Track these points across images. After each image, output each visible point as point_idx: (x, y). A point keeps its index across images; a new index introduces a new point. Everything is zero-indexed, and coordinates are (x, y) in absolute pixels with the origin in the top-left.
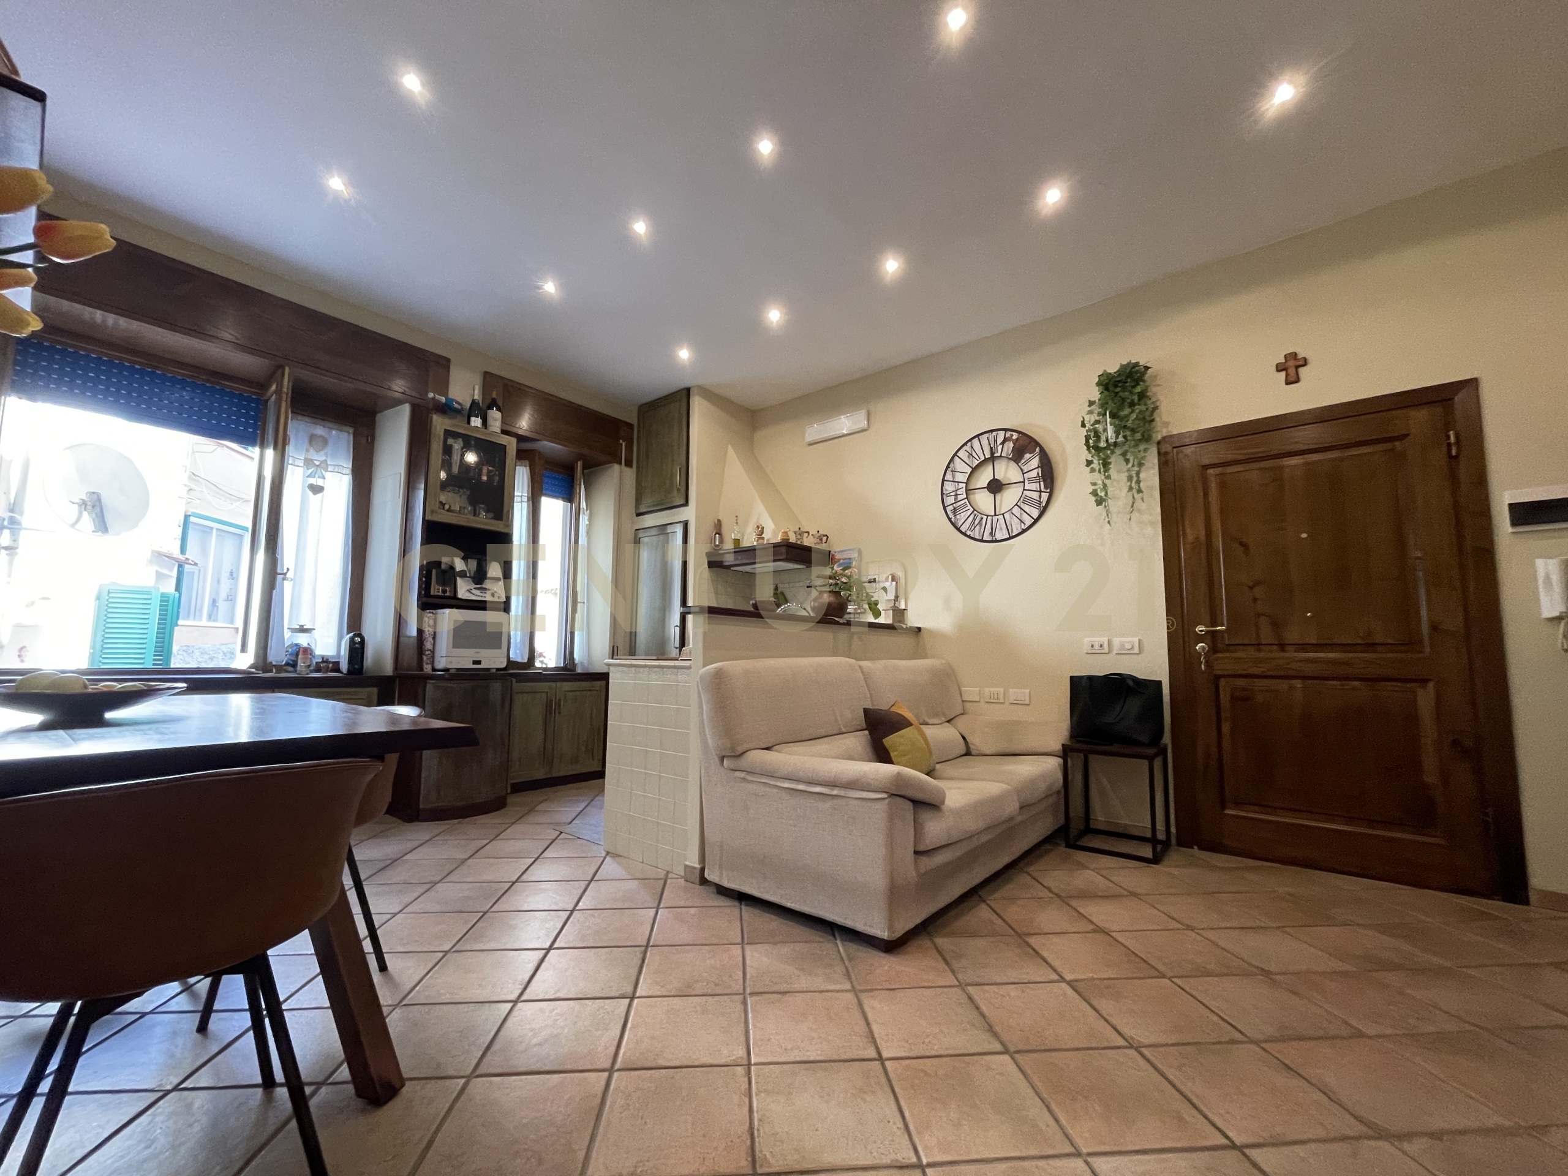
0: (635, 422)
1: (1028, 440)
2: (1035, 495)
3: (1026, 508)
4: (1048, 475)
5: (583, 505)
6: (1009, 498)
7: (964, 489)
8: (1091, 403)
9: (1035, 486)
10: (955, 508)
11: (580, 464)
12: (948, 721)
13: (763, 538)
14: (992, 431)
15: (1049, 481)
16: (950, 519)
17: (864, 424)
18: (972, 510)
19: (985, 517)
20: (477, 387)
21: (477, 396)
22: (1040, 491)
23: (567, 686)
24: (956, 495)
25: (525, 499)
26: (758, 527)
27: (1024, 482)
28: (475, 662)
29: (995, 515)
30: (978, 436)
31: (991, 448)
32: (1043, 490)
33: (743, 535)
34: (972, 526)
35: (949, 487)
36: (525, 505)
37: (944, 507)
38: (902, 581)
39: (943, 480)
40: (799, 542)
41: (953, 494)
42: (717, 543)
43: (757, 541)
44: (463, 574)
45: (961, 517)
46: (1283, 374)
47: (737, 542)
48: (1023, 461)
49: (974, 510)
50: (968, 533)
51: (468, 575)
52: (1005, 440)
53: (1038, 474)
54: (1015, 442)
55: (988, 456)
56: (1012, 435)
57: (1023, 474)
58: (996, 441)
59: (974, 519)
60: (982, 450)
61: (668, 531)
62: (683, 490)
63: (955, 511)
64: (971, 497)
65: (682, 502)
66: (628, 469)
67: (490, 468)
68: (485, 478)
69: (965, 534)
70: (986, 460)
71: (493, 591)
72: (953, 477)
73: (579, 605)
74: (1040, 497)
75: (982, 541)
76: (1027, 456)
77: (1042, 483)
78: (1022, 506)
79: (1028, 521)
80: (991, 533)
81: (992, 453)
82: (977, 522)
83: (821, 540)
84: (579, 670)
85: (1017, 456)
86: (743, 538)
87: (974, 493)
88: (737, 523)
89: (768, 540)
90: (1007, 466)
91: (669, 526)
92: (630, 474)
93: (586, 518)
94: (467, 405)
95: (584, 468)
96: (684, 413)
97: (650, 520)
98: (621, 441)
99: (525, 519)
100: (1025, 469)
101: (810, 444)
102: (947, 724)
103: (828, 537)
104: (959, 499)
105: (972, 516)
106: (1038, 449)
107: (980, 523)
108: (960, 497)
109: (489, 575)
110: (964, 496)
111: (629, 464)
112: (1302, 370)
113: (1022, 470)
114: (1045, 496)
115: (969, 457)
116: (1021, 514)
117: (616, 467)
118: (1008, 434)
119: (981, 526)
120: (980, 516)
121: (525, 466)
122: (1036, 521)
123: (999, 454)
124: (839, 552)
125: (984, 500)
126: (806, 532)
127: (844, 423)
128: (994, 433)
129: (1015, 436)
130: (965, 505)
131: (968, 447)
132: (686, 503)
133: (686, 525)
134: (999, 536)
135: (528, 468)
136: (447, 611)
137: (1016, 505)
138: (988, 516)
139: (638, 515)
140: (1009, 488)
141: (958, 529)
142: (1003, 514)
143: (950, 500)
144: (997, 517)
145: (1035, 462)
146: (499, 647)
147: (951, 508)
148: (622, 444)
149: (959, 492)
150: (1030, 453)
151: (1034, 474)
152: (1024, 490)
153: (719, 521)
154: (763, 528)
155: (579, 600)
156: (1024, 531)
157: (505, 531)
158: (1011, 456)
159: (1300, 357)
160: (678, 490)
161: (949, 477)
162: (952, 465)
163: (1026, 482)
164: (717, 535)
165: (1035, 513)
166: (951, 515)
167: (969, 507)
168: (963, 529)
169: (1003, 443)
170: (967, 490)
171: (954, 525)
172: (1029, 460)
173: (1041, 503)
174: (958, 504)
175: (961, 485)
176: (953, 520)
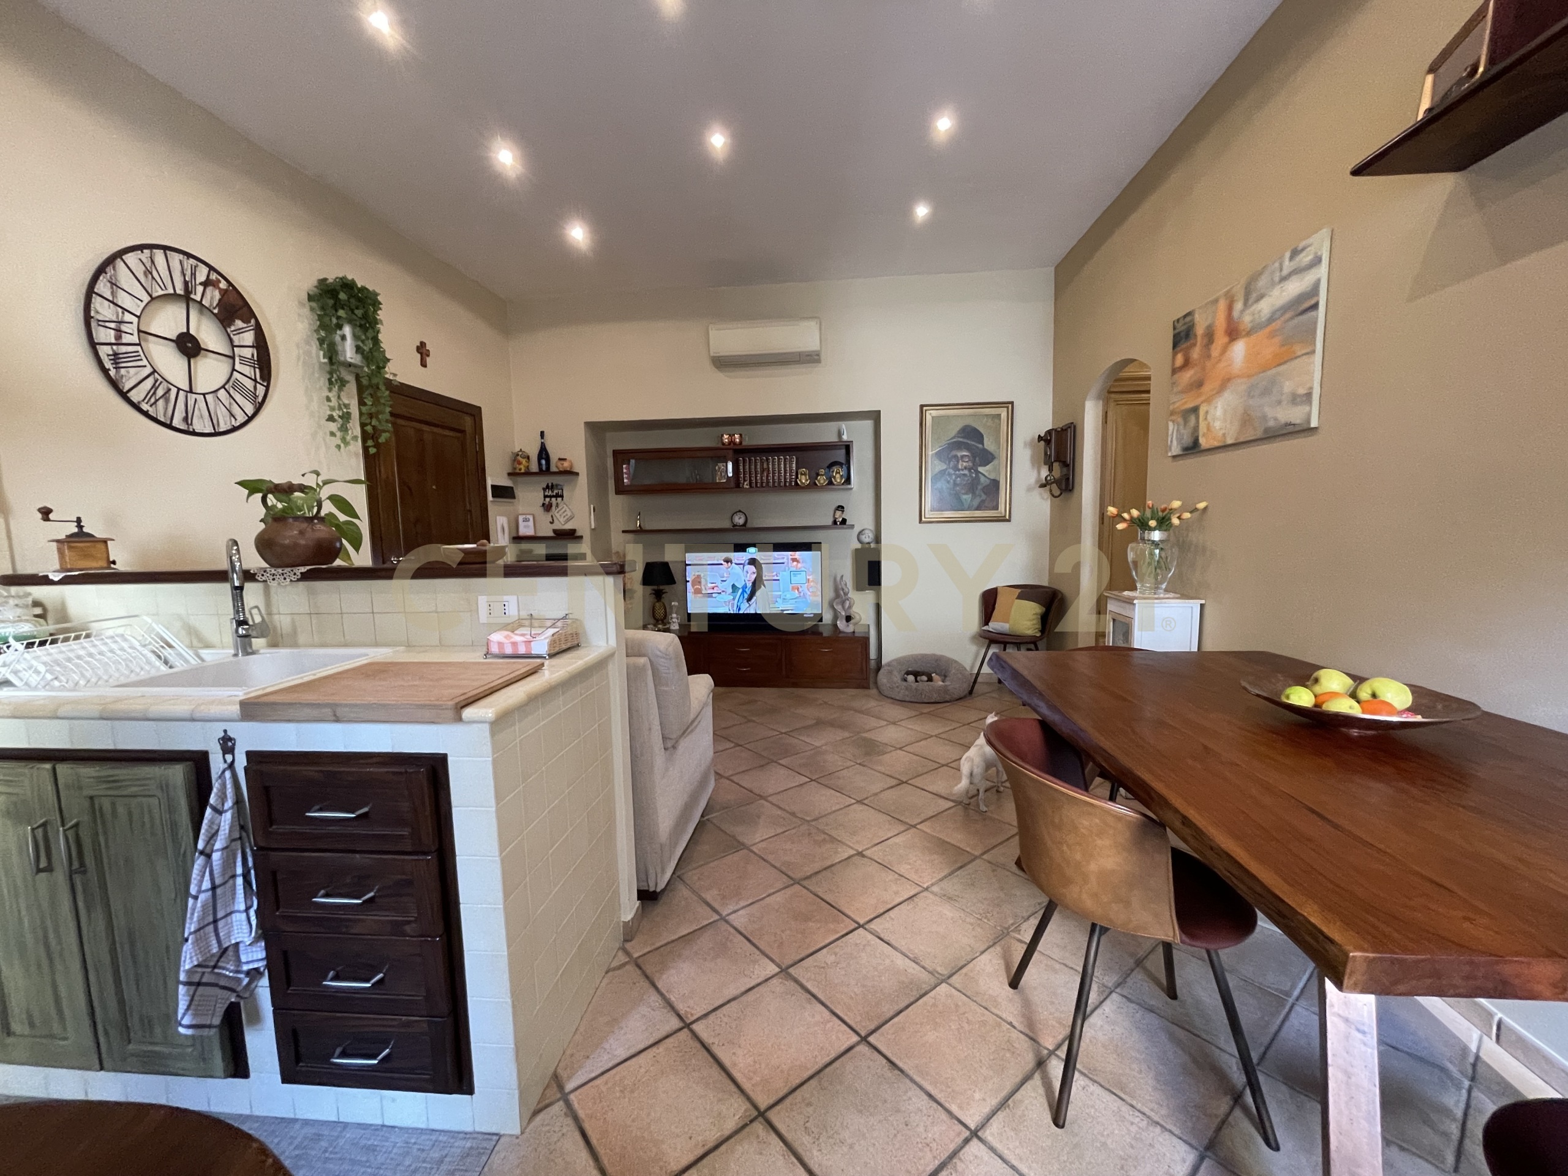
1: (241, 303)
2: (249, 384)
3: (238, 397)
4: (264, 363)
7: (135, 328)
9: (247, 370)
10: (115, 354)
14: (187, 254)
15: (266, 372)
16: (105, 371)
18: (148, 370)
19: (174, 391)
22: (255, 380)
24: (119, 331)
27: (233, 358)
29: (191, 391)
30: (163, 248)
31: (186, 283)
32: (258, 380)
34: (152, 398)
35: (102, 309)
37: (93, 345)
39: (91, 290)
41: (113, 325)
45: (129, 377)
48: (233, 328)
49: (155, 371)
50: (145, 407)
52: (206, 284)
53: (252, 356)
54: (224, 293)
55: (180, 291)
56: (219, 281)
57: (233, 346)
58: (193, 274)
59: (155, 387)
60: (168, 273)
63: (116, 357)
64: (147, 345)
69: (136, 407)
70: (174, 297)
72: (113, 294)
74: (254, 388)
75: (170, 426)
76: (239, 324)
77: (256, 370)
78: (232, 391)
79: (241, 418)
80: (186, 419)
81: (186, 290)
82: (160, 392)
85: (224, 317)
87: (153, 342)
90: (199, 321)
100: (236, 340)
104: (124, 341)
106: (253, 321)
107: (167, 397)
108: (125, 338)
110: (134, 338)
113: (231, 340)
114: (261, 390)
115: (145, 274)
116: (230, 404)
118: (214, 276)
119: (167, 401)
120: (165, 383)
122: (250, 419)
123: (197, 298)
128: (192, 261)
129: (223, 285)
131: (142, 256)
134: (198, 426)
137: (223, 387)
138: (179, 389)
140: (206, 356)
141: (124, 395)
142: (204, 395)
143: (104, 335)
144: (194, 396)
145: (249, 338)
147: (108, 350)
149: (123, 328)
150: (244, 322)
151: (246, 353)
152: (233, 370)
156: (234, 429)
158: (215, 311)
159: (427, 347)
161: (102, 287)
162: (110, 270)
163: (237, 359)
165: (250, 410)
166: (108, 364)
167: (145, 362)
168: (135, 397)
170: (139, 331)
171: (115, 384)
172: (240, 332)
173: (256, 397)
174: (123, 349)
175: (128, 317)
176: (112, 373)
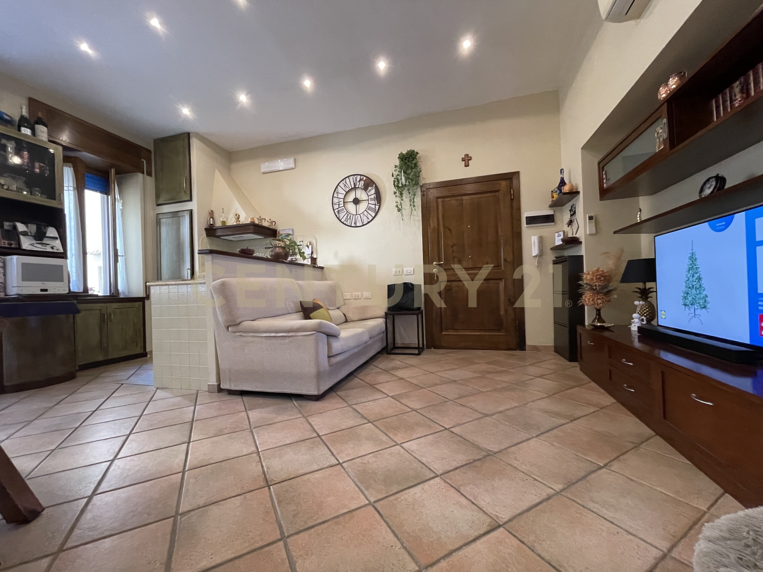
0: (152, 148)
1: (370, 181)
2: (373, 206)
3: (370, 212)
4: (378, 198)
5: (117, 196)
6: (363, 207)
7: (342, 202)
8: (396, 166)
9: (373, 202)
11: (113, 171)
12: (338, 308)
13: (240, 221)
14: (354, 175)
15: (379, 200)
16: (336, 216)
17: (293, 166)
18: (346, 212)
20: (24, 107)
21: (25, 112)
22: (375, 205)
23: (115, 305)
24: (339, 204)
25: (72, 188)
26: (236, 215)
27: (368, 200)
28: (42, 290)
29: (357, 215)
30: (348, 177)
31: (354, 183)
32: (376, 204)
33: (227, 219)
34: (347, 219)
35: (336, 200)
36: (72, 193)
37: (334, 210)
38: (315, 245)
39: (333, 197)
40: (260, 224)
41: (337, 204)
42: (211, 223)
43: (236, 222)
44: (25, 234)
45: (341, 215)
46: (464, 162)
47: (224, 222)
48: (368, 191)
49: (347, 212)
50: (345, 222)
51: (29, 234)
52: (360, 180)
53: (374, 197)
54: (365, 181)
55: (353, 187)
56: (363, 178)
57: (368, 196)
58: (356, 180)
59: (347, 216)
60: (350, 183)
61: (179, 215)
62: (188, 192)
63: (338, 212)
64: (346, 205)
65: (188, 198)
66: (148, 178)
67: (42, 164)
68: (37, 170)
69: (343, 223)
70: (352, 189)
71: (52, 246)
72: (338, 196)
73: (119, 257)
74: (375, 207)
75: (351, 226)
76: (370, 188)
77: (376, 201)
78: (368, 211)
79: (371, 218)
80: (355, 223)
81: (355, 185)
82: (348, 217)
83: (272, 223)
84: (121, 296)
85: (365, 188)
86: (227, 221)
87: (347, 204)
88: (223, 212)
89: (242, 222)
90: (361, 192)
91: (180, 212)
92: (150, 181)
93: (120, 205)
94: (17, 118)
95: (117, 173)
96: (187, 147)
97: (167, 209)
98: (143, 160)
99: (72, 201)
100: (369, 194)
101: (264, 173)
102: (337, 309)
103: (275, 222)
104: (340, 206)
105: (346, 215)
106: (374, 185)
107: (350, 218)
108: (341, 206)
109: (48, 235)
110: (343, 205)
111: (149, 174)
112: (470, 161)
113: (368, 194)
114: (377, 207)
115: (344, 187)
116: (367, 215)
117: (140, 175)
118: (362, 177)
119: (350, 219)
120: (350, 215)
121: (70, 167)
122: (374, 218)
123: (358, 186)
124: (282, 230)
125: (351, 207)
126: (264, 219)
127: (281, 164)
128: (356, 176)
129: (365, 178)
130: (343, 209)
131: (344, 182)
132: (191, 200)
133: (191, 212)
134: (358, 225)
135: (72, 169)
136: (15, 257)
137: (365, 210)
138: (353, 215)
139: (158, 205)
140: (362, 202)
141: (340, 221)
142: (360, 214)
143: (336, 207)
144: (357, 216)
145: (373, 191)
146: (62, 280)
147: (337, 210)
148: (143, 161)
149: (340, 203)
150: (371, 187)
151: (372, 197)
152: (369, 204)
153: (212, 211)
154: (239, 216)
155: (119, 254)
156: (369, 222)
157: (59, 207)
158: (363, 188)
159: (469, 156)
160: (185, 192)
161: (335, 195)
162: (337, 190)
163: (370, 200)
164: (211, 219)
165: (373, 215)
166: (337, 214)
167: (345, 210)
168: (343, 220)
169: (359, 181)
170: (344, 202)
171: (338, 218)
172: (370, 190)
173: (375, 210)
174: (340, 209)
175: (341, 200)
176: (338, 216)
